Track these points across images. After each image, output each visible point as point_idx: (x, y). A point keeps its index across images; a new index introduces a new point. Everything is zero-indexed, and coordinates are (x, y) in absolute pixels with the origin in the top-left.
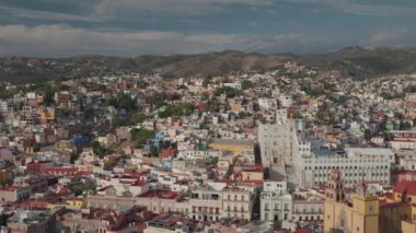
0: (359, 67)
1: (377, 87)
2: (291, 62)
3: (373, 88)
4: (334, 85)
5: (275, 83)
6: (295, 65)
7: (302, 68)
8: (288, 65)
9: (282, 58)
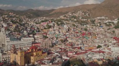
0: (32, 15)
1: (35, 20)
2: (12, 13)
3: (34, 21)
4: (23, 20)
5: (2, 19)
6: (13, 14)
7: (15, 15)
8: (10, 13)
9: (9, 11)
